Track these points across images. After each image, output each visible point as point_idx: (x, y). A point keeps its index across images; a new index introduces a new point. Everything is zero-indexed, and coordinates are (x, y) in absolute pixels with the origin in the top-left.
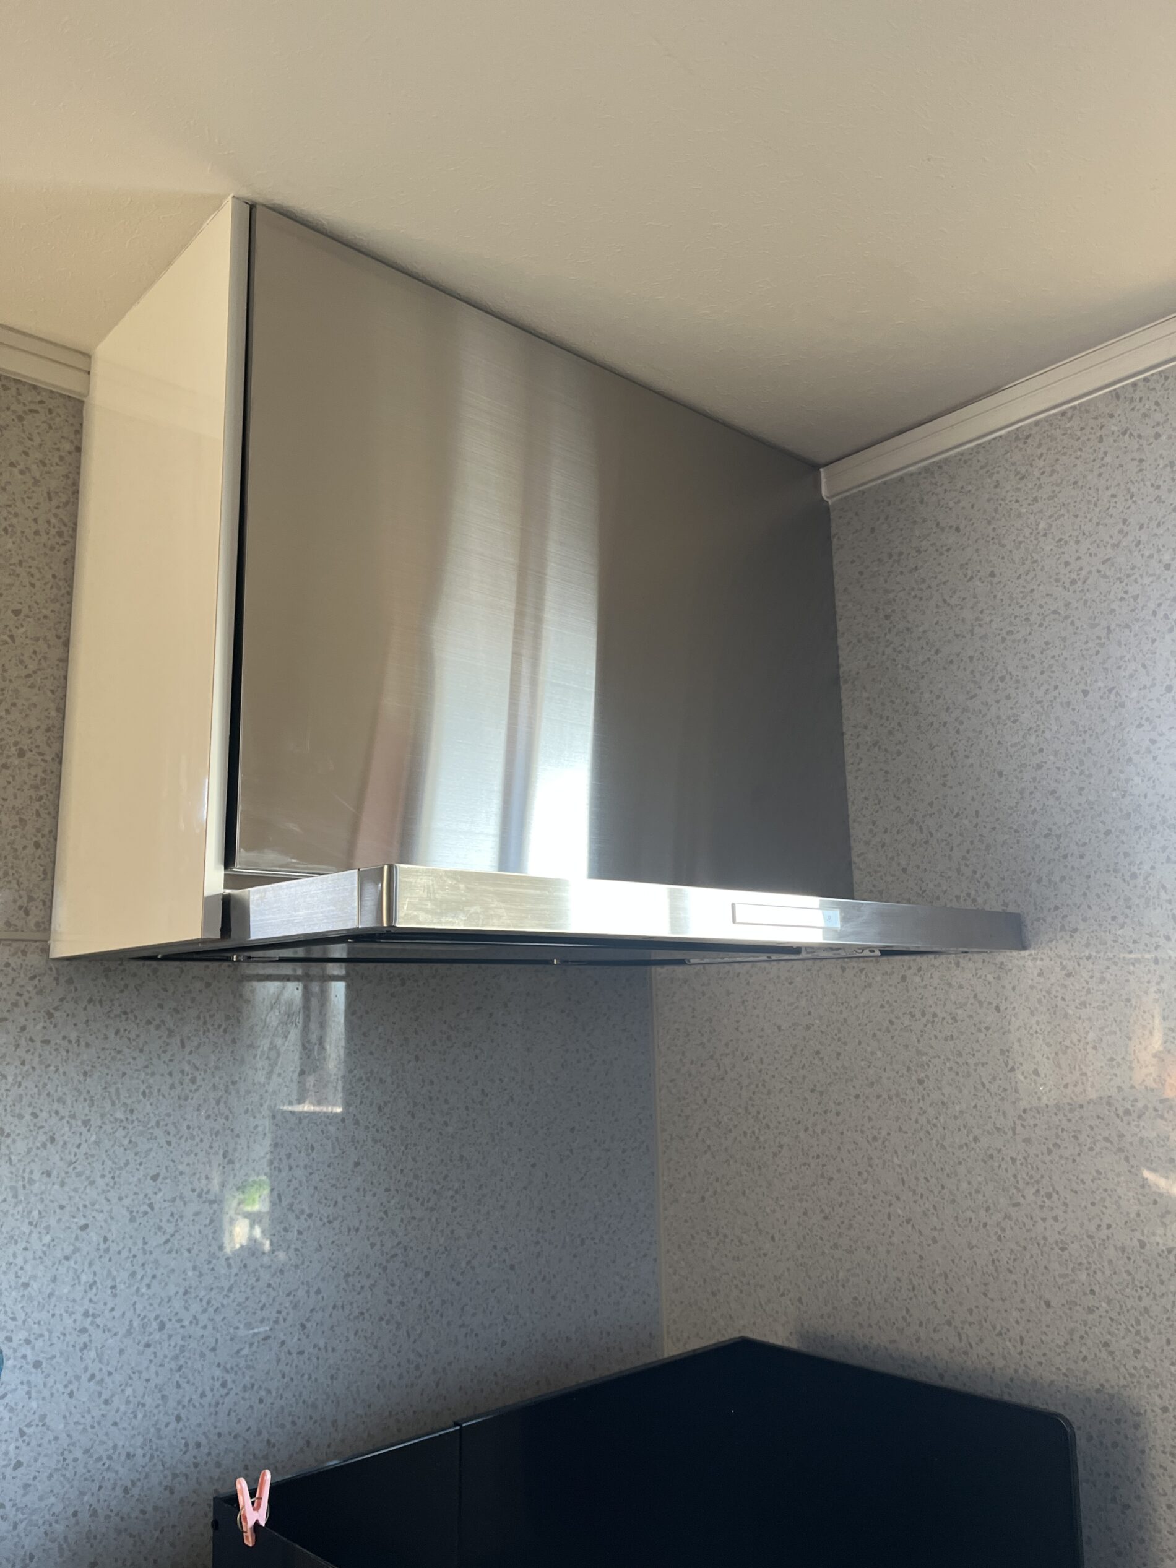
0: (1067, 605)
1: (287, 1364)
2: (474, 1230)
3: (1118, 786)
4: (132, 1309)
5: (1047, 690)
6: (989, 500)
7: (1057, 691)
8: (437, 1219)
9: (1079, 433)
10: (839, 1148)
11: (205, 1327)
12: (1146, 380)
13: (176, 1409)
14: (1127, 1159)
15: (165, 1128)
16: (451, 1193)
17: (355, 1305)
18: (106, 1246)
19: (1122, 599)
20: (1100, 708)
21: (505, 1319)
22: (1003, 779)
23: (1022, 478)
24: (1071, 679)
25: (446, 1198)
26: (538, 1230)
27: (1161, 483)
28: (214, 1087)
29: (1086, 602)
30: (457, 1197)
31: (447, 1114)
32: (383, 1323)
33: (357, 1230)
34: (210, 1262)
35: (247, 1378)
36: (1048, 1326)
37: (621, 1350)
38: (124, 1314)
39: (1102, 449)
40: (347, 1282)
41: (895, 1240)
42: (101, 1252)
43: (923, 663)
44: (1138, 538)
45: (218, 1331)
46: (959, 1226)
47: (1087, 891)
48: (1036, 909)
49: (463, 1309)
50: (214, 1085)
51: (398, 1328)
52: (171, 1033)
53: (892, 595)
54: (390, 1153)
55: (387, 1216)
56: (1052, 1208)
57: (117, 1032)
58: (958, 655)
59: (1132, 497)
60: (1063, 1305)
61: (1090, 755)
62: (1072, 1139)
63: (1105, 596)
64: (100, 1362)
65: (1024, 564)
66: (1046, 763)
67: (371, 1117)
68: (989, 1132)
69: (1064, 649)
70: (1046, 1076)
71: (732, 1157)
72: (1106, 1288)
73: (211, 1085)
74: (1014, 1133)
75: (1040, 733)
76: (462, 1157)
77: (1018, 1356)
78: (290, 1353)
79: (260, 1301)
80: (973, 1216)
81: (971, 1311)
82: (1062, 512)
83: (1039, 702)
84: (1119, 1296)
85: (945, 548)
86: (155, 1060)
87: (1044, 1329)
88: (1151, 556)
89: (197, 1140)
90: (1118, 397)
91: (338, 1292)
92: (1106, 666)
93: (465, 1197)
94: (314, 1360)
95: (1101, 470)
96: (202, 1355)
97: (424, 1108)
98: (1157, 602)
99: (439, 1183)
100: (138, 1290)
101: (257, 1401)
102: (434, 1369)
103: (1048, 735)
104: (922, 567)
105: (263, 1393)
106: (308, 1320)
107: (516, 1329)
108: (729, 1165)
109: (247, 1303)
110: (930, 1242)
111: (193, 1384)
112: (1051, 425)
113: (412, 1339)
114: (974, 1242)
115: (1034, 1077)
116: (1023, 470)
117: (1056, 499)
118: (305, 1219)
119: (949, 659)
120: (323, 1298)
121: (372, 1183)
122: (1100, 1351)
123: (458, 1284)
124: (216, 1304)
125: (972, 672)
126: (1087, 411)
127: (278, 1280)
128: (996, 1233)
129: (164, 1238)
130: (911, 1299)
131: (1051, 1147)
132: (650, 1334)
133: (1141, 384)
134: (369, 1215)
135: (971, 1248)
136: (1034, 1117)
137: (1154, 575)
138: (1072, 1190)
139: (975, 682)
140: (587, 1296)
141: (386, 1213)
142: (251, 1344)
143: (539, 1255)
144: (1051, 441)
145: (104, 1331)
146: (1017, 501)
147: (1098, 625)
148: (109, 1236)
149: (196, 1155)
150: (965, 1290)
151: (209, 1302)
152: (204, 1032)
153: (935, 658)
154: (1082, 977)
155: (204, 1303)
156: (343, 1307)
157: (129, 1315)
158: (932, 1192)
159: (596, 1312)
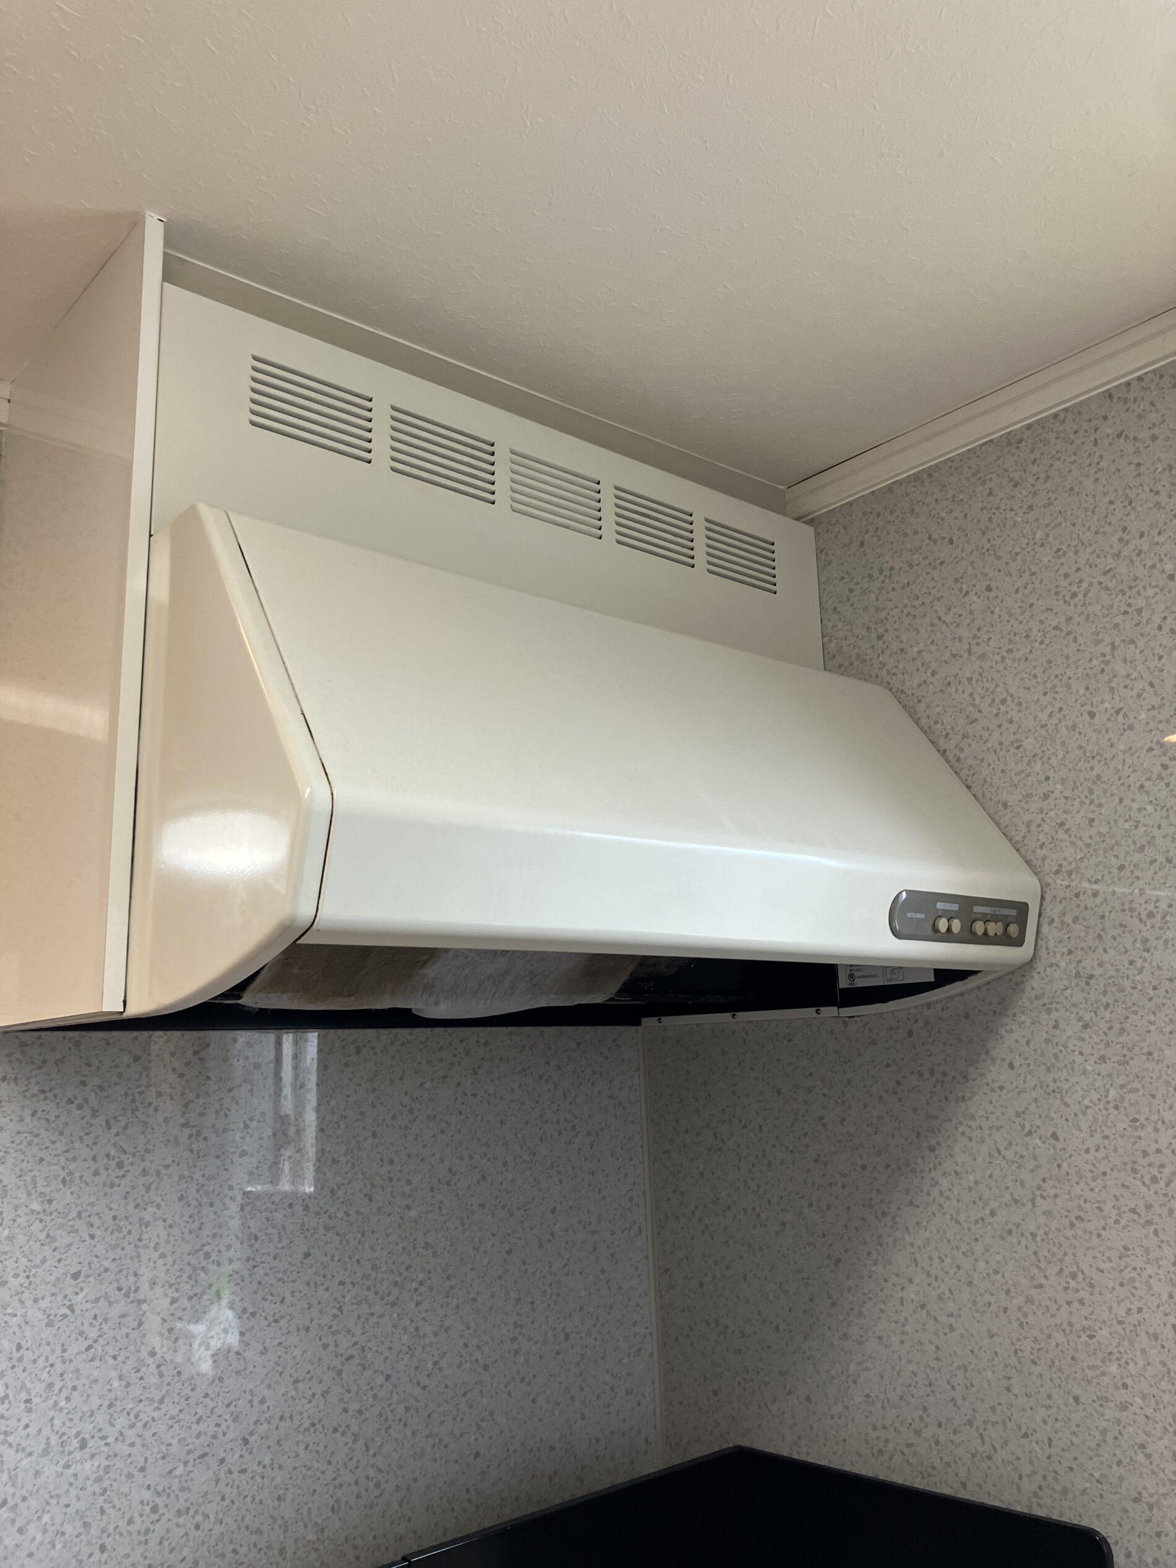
0: (1069, 620)
1: (227, 1485)
2: (442, 1326)
3: (1130, 816)
4: (49, 1426)
5: (1052, 712)
6: (982, 509)
7: (1062, 713)
8: (399, 1315)
9: (1072, 437)
10: (846, 1226)
11: (132, 1445)
12: (1140, 379)
13: (100, 1538)
14: (1156, 1233)
15: (88, 1219)
16: (414, 1285)
17: (305, 1415)
18: (20, 1353)
19: (1125, 613)
20: (1107, 731)
21: (479, 1427)
22: (1009, 810)
23: (1016, 485)
24: (1076, 701)
25: (409, 1291)
26: (515, 1325)
27: (1160, 488)
28: (144, 1172)
29: (1088, 617)
30: (422, 1289)
31: (410, 1196)
32: (338, 1435)
33: (307, 1329)
34: (138, 1371)
35: (182, 1501)
36: (1078, 1426)
37: (613, 1458)
38: (40, 1431)
39: (1097, 453)
40: (296, 1389)
41: (908, 1328)
42: (14, 1362)
43: (920, 685)
44: (1139, 548)
45: (147, 1449)
46: (977, 1311)
47: (1102, 933)
48: (1049, 953)
49: (429, 1416)
50: (144, 1170)
51: (355, 1441)
52: (95, 1113)
53: (883, 614)
54: (344, 1243)
55: (342, 1312)
56: (1078, 1290)
57: (34, 1114)
58: (956, 676)
59: (1130, 504)
60: (1094, 1401)
61: (1099, 782)
62: (1096, 1211)
63: (1108, 610)
64: (13, 1485)
65: (1021, 577)
66: (1053, 792)
67: (322, 1202)
68: (1006, 1205)
69: (1066, 668)
70: (1065, 1140)
71: (732, 1237)
72: (1140, 1381)
73: (140, 1169)
74: (1034, 1205)
75: (1045, 760)
76: (427, 1244)
77: (1047, 1461)
78: (230, 1472)
79: (196, 1413)
80: (992, 1299)
81: (993, 1409)
82: (1059, 520)
83: (1043, 726)
84: (1154, 1391)
85: (938, 562)
86: (77, 1145)
87: (1074, 1429)
88: (1153, 567)
89: (125, 1231)
90: (1111, 397)
91: (286, 1401)
92: (1113, 685)
93: (431, 1289)
94: (259, 1479)
95: (1097, 476)
96: (130, 1476)
97: (383, 1190)
98: (1162, 615)
99: (401, 1274)
100: (56, 1403)
101: (193, 1527)
102: (397, 1486)
103: (1054, 761)
104: (914, 582)
105: (199, 1518)
106: (251, 1434)
107: (491, 1438)
108: (728, 1246)
109: (181, 1416)
110: (947, 1330)
111: (120, 1509)
112: (1043, 428)
113: (372, 1452)
114: (995, 1330)
115: (1052, 1141)
116: (1016, 476)
117: (1052, 507)
118: (248, 1319)
119: (946, 682)
120: (268, 1407)
121: (324, 1276)
122: (1136, 1453)
123: (424, 1388)
124: (144, 1418)
125: (971, 695)
126: (1080, 413)
127: (217, 1390)
128: (1018, 1319)
129: (86, 1344)
130: (928, 1396)
131: (1073, 1220)
132: (647, 1440)
133: (1135, 384)
134: (321, 1312)
135: (992, 1337)
136: (1054, 1187)
137: (1157, 586)
138: (1098, 1269)
139: (974, 706)
140: (572, 1398)
141: (340, 1309)
142: (186, 1463)
143: (516, 1353)
144: (1045, 445)
145: (17, 1451)
146: (1012, 510)
147: (1102, 641)
148: (23, 1343)
149: (123, 1249)
150: (986, 1385)
151: (137, 1416)
152: (133, 1111)
153: (931, 680)
154: (1100, 1029)
155: (132, 1417)
156: (291, 1417)
157: (46, 1431)
158: (947, 1273)
159: (583, 1417)
